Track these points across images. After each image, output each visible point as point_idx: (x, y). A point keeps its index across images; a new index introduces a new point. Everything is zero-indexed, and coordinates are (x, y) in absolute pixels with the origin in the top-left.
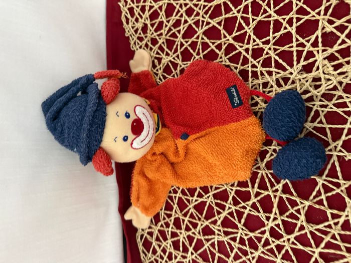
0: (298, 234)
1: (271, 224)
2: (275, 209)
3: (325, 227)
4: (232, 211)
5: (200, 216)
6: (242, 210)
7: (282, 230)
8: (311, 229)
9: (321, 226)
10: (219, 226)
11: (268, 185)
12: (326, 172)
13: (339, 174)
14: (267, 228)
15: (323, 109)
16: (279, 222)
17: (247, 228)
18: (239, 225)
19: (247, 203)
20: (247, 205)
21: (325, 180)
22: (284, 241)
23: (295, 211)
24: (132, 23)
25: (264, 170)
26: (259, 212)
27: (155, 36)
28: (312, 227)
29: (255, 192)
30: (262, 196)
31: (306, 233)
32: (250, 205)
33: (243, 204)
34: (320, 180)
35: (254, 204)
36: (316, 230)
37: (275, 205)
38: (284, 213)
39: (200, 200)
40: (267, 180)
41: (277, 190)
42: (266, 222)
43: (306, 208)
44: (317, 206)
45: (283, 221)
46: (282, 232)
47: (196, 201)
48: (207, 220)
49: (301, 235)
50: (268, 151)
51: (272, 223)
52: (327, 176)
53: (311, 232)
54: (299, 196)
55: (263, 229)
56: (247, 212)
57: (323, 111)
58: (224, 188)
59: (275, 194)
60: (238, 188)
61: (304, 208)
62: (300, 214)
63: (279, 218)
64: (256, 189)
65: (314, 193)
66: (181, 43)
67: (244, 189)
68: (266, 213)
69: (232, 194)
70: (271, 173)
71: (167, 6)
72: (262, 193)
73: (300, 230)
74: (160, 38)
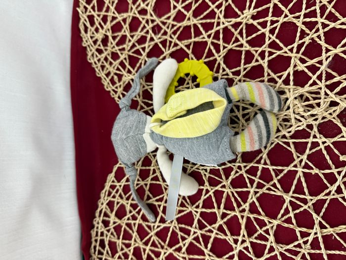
0: (268, 256)
1: (239, 247)
2: (243, 231)
3: (295, 246)
4: (198, 236)
5: (163, 244)
6: (209, 234)
7: (252, 253)
8: (281, 250)
9: (290, 247)
10: (184, 253)
11: (235, 205)
12: (293, 188)
13: (306, 190)
14: (235, 252)
16: (248, 244)
17: (214, 254)
18: (206, 251)
19: (214, 226)
20: (213, 228)
23: (264, 231)
24: (91, 33)
25: (230, 188)
26: (226, 235)
27: (116, 50)
28: (281, 247)
29: (221, 214)
30: (229, 217)
31: (276, 255)
32: (216, 228)
33: (209, 227)
34: (287, 197)
35: (221, 226)
36: (285, 250)
37: (243, 227)
38: (253, 235)
39: (163, 226)
40: (233, 200)
41: (244, 210)
42: (234, 246)
43: (275, 228)
44: (286, 225)
45: (251, 243)
46: (252, 256)
47: (158, 227)
48: (171, 248)
49: (271, 257)
50: (233, 168)
52: (294, 192)
53: (281, 254)
54: (267, 215)
55: (231, 254)
56: (213, 235)
58: (188, 211)
59: (242, 214)
60: (204, 210)
61: (272, 227)
62: (269, 235)
63: (248, 241)
64: (222, 210)
65: (282, 211)
67: (209, 211)
68: (234, 236)
69: (197, 217)
70: (236, 192)
71: (132, 20)
72: (228, 214)
73: (269, 252)
74: (122, 54)
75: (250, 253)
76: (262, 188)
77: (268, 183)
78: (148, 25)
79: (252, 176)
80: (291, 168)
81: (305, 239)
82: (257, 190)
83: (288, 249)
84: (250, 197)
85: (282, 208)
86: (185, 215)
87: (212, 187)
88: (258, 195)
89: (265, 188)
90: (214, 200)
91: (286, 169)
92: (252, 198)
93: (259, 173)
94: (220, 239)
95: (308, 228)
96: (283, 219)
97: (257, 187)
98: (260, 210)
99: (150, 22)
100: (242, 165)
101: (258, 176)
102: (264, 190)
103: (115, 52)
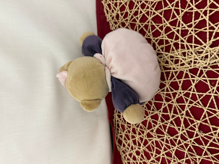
0: (196, 138)
2: (182, 124)
3: (209, 134)
4: (161, 125)
6: (166, 125)
8: (202, 136)
9: (207, 134)
10: (155, 133)
11: (178, 111)
12: (209, 104)
13: (216, 106)
14: (179, 135)
15: (205, 69)
16: (185, 131)
18: (165, 133)
19: (168, 121)
20: (168, 122)
21: (208, 109)
22: (188, 142)
23: (193, 125)
24: (110, 13)
25: (176, 103)
26: (175, 126)
28: (202, 134)
29: (172, 115)
30: (176, 117)
31: (199, 138)
33: (166, 122)
34: (205, 109)
35: (171, 121)
37: (182, 123)
38: (188, 127)
39: (144, 119)
40: (177, 109)
41: (183, 114)
42: (178, 131)
43: (199, 124)
44: (204, 123)
45: (187, 131)
46: (187, 137)
49: (197, 138)
50: (177, 93)
51: (181, 132)
52: (209, 107)
53: (202, 137)
54: (195, 118)
56: (168, 126)
57: (205, 70)
58: (156, 113)
59: (182, 116)
60: (163, 113)
61: (198, 124)
62: (196, 128)
63: (185, 130)
64: (172, 114)
65: (203, 116)
66: (139, 25)
67: (166, 114)
68: (178, 126)
69: (160, 116)
70: (179, 105)
71: (130, 3)
72: (175, 116)
73: (196, 136)
74: (127, 23)
75: (186, 135)
76: (192, 104)
77: (195, 101)
78: (139, 4)
79: (187, 97)
80: (207, 93)
81: (215, 131)
82: (189, 104)
83: (206, 136)
84: (186, 108)
85: (202, 115)
86: (154, 115)
87: (167, 102)
88: (190, 107)
89: (193, 104)
90: (168, 108)
91: (205, 94)
92: (187, 109)
93: (190, 96)
94: (172, 127)
95: (216, 126)
96: (203, 120)
97: (189, 103)
98: (191, 115)
99: (139, 3)
100: (182, 91)
101: (190, 98)
102: (193, 105)
103: (123, 22)
